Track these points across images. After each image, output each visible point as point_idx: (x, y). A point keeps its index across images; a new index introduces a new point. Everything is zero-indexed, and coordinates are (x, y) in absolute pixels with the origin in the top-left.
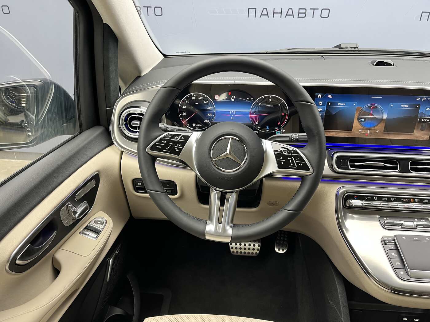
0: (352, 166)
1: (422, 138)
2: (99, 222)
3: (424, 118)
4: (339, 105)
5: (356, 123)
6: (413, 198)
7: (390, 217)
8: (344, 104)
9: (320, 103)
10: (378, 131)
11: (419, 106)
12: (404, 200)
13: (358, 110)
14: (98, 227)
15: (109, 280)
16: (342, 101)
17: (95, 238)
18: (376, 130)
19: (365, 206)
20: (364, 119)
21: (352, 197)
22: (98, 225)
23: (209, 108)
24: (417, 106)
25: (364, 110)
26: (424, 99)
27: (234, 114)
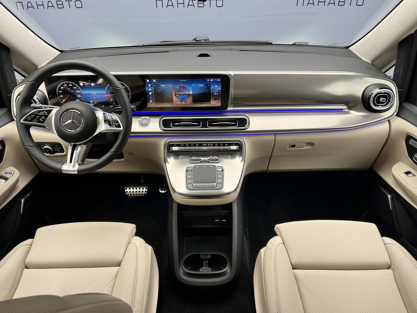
0: (173, 126)
1: (217, 105)
2: (8, 173)
3: (215, 92)
4: (161, 87)
5: (175, 98)
6: (209, 143)
7: (196, 156)
8: (165, 86)
9: (149, 85)
10: (189, 102)
11: (210, 84)
12: (204, 145)
13: (174, 88)
14: (7, 176)
15: (22, 213)
16: (163, 84)
17: (4, 182)
18: (188, 101)
19: (180, 150)
20: (179, 94)
21: (173, 145)
22: (7, 175)
23: (78, 92)
24: (209, 85)
25: (177, 89)
26: (212, 80)
27: (95, 95)
